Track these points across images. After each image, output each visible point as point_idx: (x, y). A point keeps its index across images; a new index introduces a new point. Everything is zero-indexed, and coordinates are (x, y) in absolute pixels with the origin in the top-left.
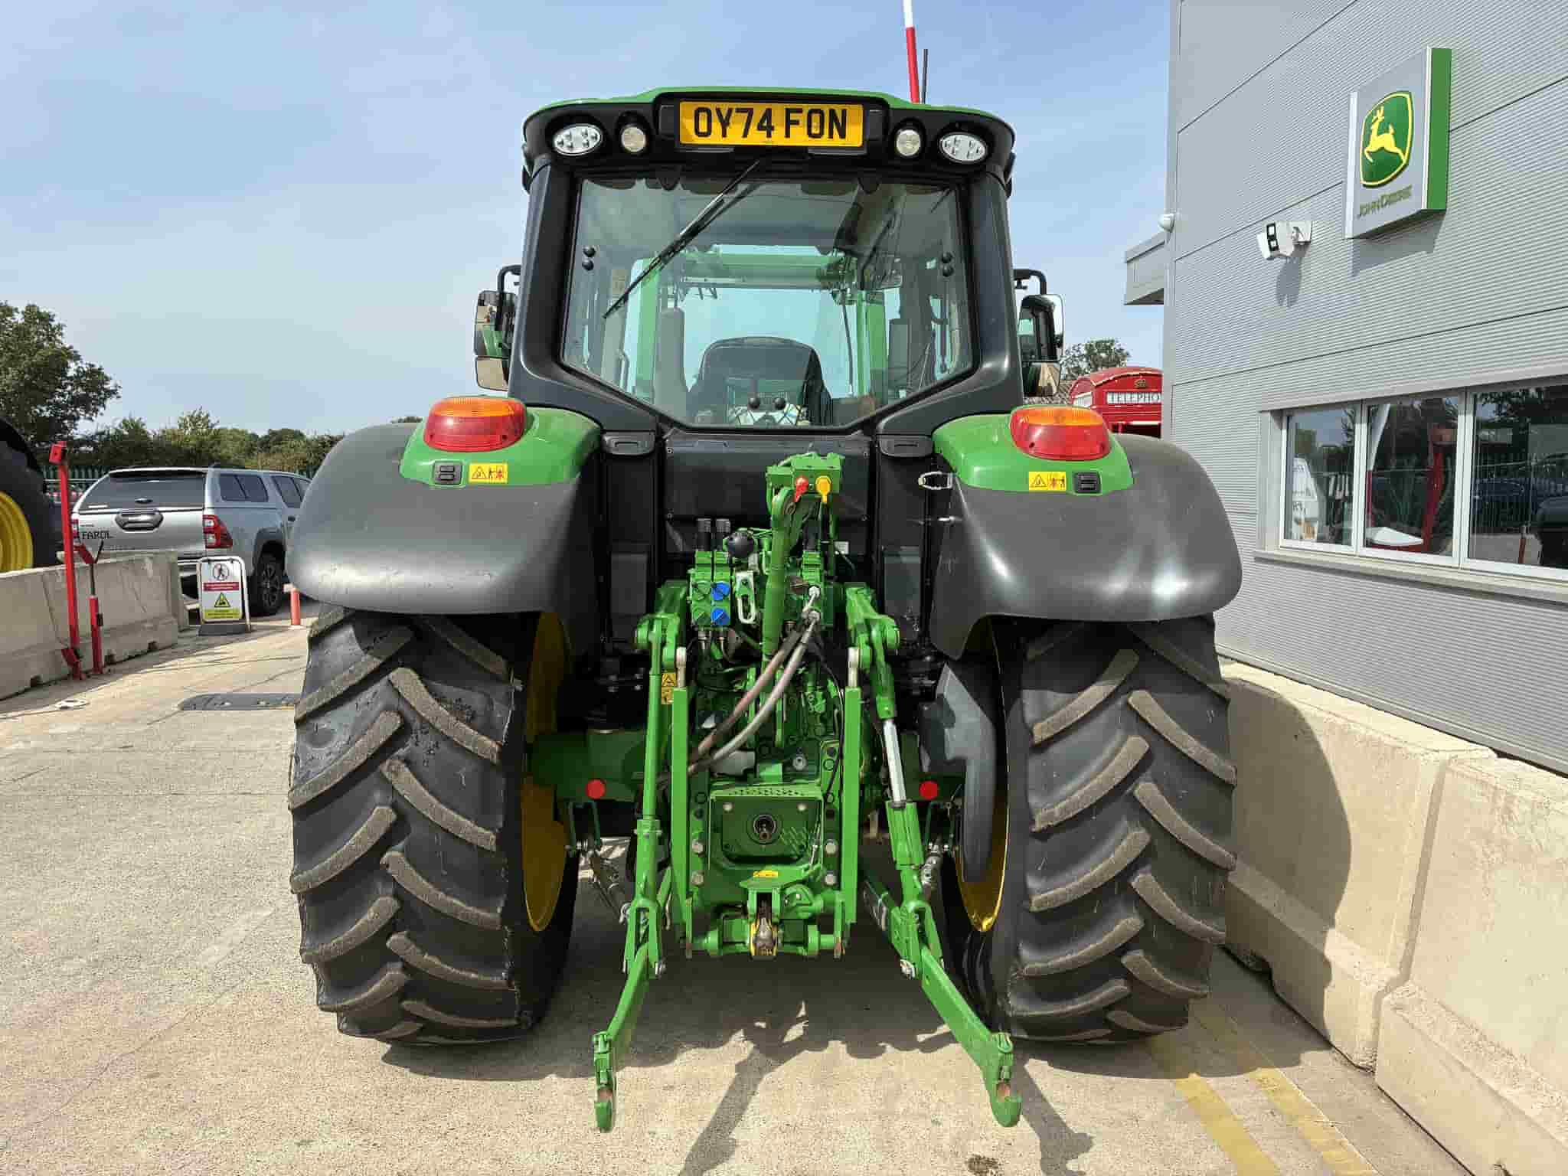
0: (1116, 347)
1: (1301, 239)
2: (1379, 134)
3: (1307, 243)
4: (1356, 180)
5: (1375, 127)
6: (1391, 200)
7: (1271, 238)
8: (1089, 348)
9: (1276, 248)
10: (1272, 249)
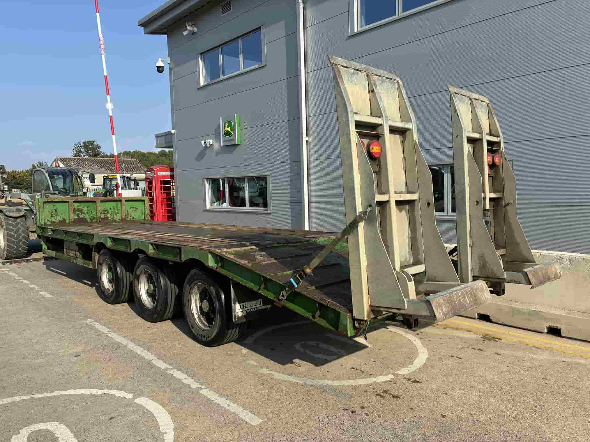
0: (95, 143)
1: (211, 143)
2: (227, 127)
3: (211, 144)
4: (223, 135)
5: (226, 126)
6: (230, 140)
7: (205, 143)
8: (84, 143)
9: (206, 145)
10: (205, 145)
